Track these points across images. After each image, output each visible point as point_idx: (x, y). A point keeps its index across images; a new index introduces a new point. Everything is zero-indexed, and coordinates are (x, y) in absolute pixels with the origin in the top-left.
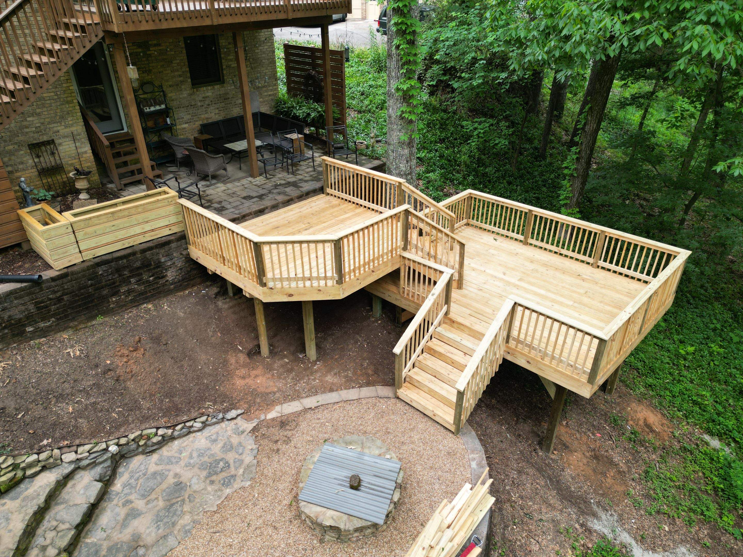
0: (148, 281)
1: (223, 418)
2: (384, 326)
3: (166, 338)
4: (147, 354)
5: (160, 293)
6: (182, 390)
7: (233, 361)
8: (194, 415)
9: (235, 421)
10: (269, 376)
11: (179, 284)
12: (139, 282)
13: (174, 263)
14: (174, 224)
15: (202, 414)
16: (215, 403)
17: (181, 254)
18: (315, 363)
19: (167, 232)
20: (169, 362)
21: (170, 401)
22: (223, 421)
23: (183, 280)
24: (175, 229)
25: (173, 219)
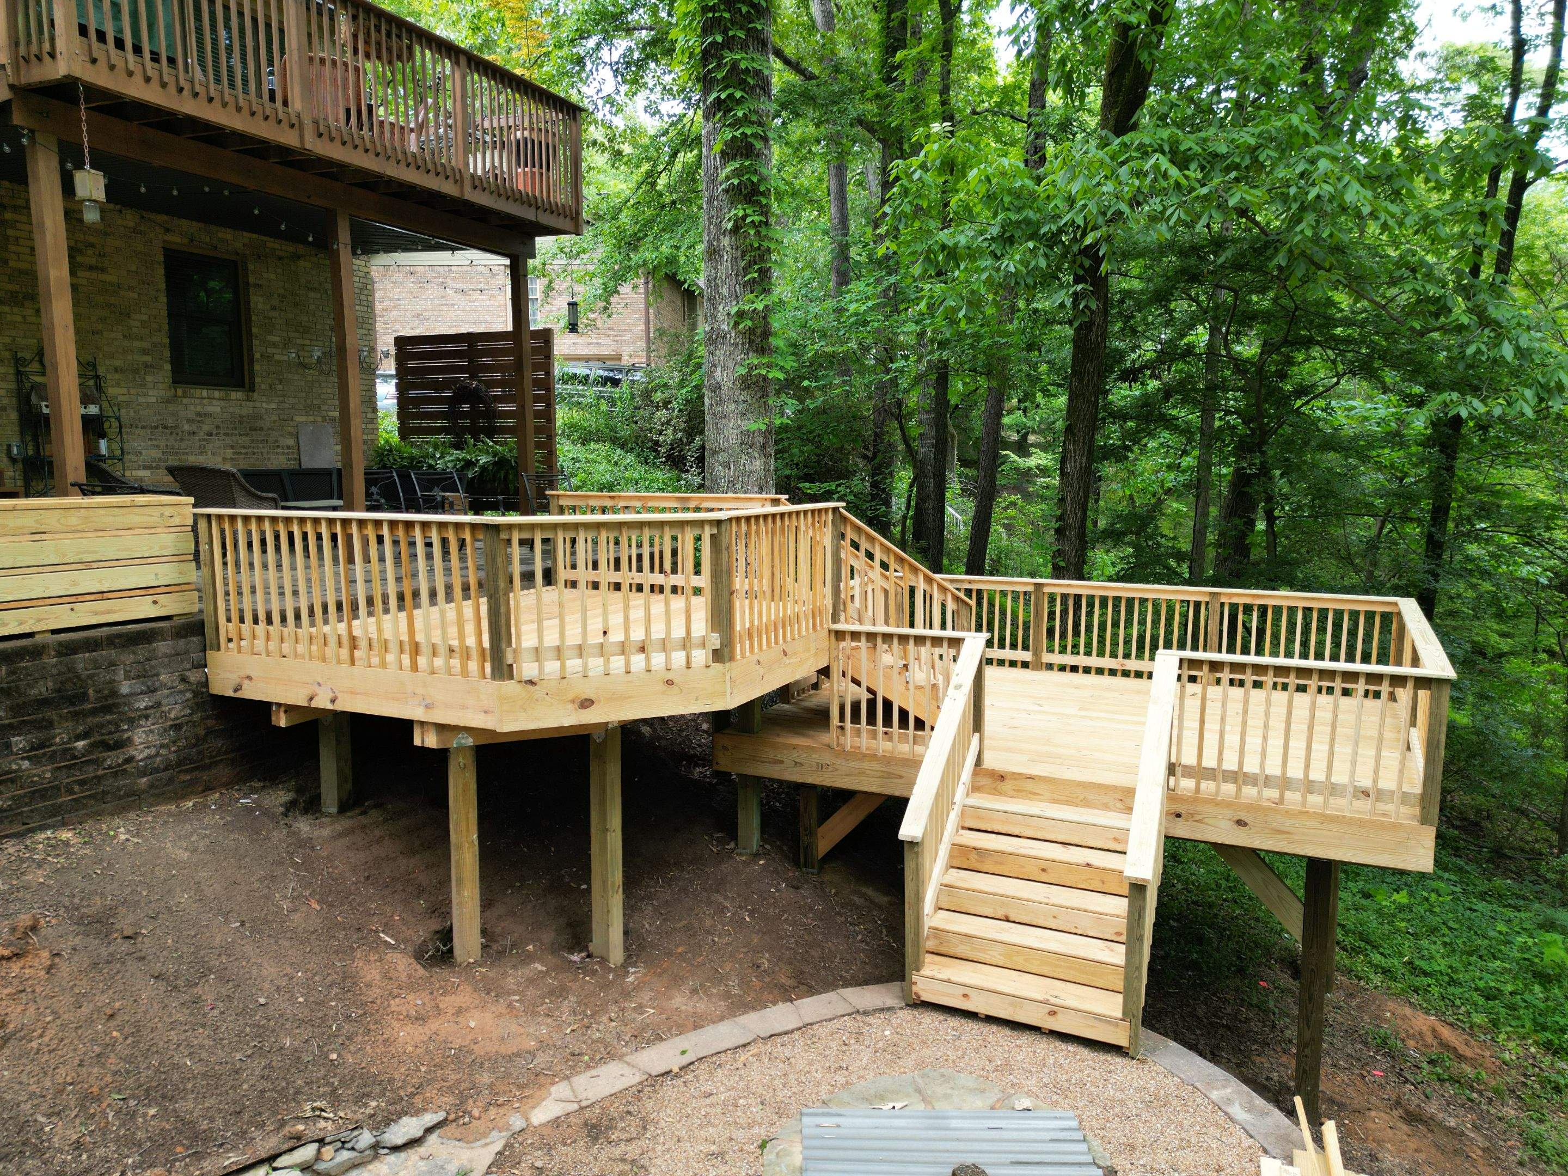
0: (68, 752)
1: (376, 1146)
2: (776, 871)
3: (131, 918)
4: (64, 969)
5: (101, 797)
6: (205, 1075)
7: (371, 972)
8: (264, 1147)
9: (422, 1150)
10: (501, 1007)
11: (165, 775)
12: (36, 752)
13: (158, 705)
14: (169, 589)
15: (298, 1141)
16: (336, 1101)
17: (184, 680)
18: (623, 969)
19: (143, 608)
20: (148, 991)
21: (164, 1114)
22: (376, 1157)
23: (179, 763)
24: (169, 606)
25: (165, 574)
